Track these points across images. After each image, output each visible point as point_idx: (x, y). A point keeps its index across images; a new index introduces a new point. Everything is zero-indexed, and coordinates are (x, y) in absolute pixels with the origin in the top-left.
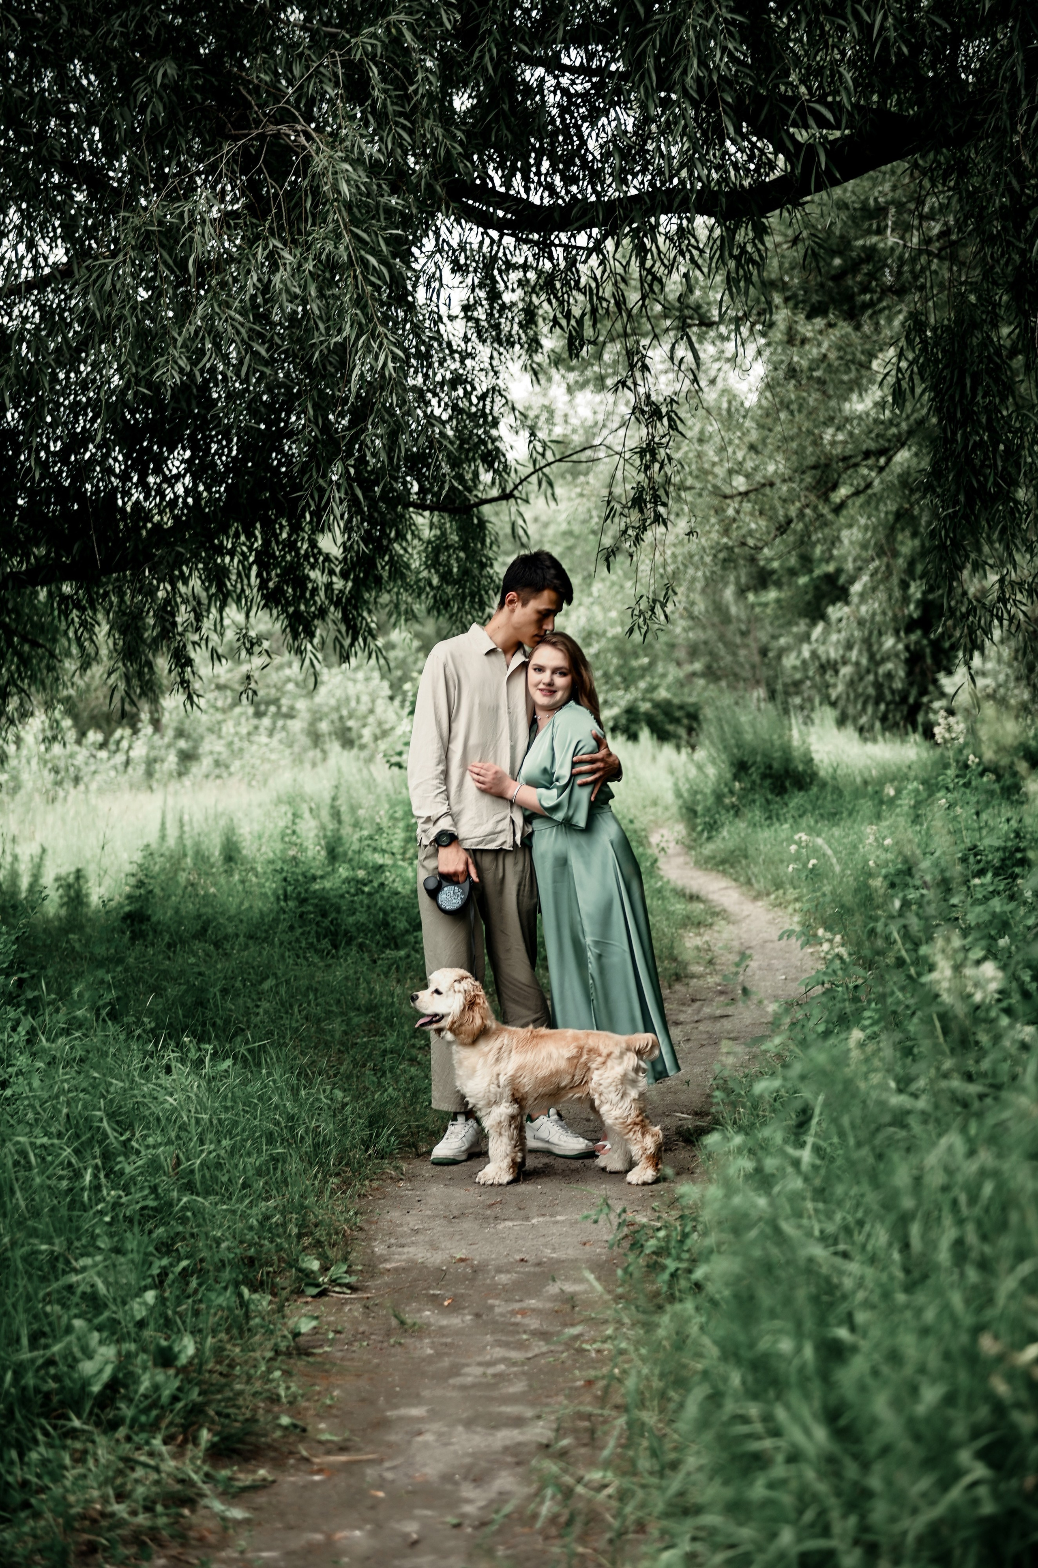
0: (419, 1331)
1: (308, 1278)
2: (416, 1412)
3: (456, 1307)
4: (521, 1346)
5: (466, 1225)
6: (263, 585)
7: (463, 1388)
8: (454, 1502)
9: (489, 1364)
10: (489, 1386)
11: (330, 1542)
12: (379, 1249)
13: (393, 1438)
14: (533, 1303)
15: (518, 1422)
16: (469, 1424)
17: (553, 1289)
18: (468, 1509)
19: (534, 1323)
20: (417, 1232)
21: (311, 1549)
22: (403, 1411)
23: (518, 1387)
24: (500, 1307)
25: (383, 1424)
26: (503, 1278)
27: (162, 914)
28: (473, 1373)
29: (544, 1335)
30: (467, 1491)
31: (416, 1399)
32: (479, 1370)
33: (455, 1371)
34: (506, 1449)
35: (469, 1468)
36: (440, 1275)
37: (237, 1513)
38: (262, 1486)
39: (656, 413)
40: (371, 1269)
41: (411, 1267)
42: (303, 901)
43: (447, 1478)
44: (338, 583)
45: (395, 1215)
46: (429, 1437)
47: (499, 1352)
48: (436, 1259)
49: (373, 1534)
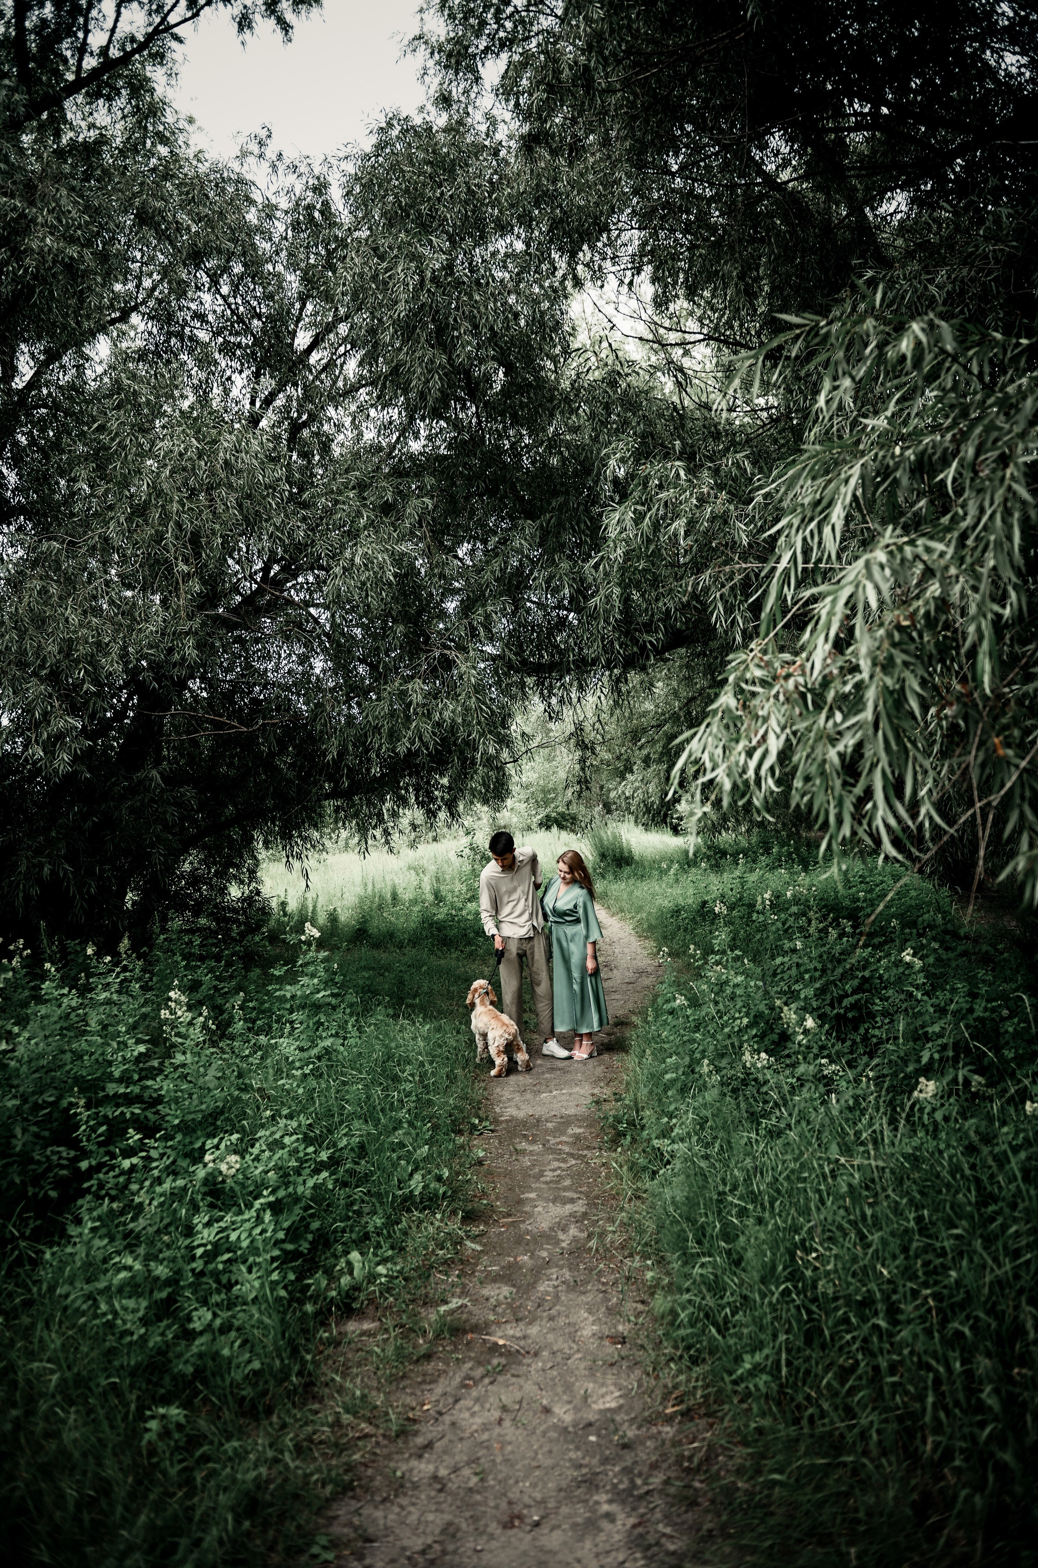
0: (523, 1152)
1: (474, 1127)
2: (533, 1195)
3: (534, 1142)
4: (564, 1161)
5: (529, 1096)
6: (417, 799)
7: (546, 1183)
8: (558, 1242)
9: (554, 1170)
10: (557, 1182)
11: (516, 1263)
12: (498, 1110)
13: (527, 1209)
14: (564, 1138)
15: (572, 1201)
16: (554, 1201)
17: (570, 1131)
18: (564, 1245)
19: (567, 1149)
20: (509, 1100)
21: (510, 1266)
22: (527, 1195)
23: (567, 1183)
24: (553, 1141)
25: (520, 1202)
26: (549, 1125)
27: (373, 928)
28: (549, 1175)
29: (572, 1155)
30: (561, 1236)
31: (531, 1190)
32: (550, 1174)
33: (541, 1174)
34: (571, 1215)
35: (559, 1223)
36: (524, 1123)
37: (479, 1248)
38: (483, 1234)
39: (586, 747)
40: (496, 1121)
41: (513, 1119)
42: (431, 925)
43: (551, 1229)
44: (447, 796)
45: (498, 1090)
46: (540, 1209)
47: (556, 1164)
48: (521, 1115)
49: (531, 1257)
